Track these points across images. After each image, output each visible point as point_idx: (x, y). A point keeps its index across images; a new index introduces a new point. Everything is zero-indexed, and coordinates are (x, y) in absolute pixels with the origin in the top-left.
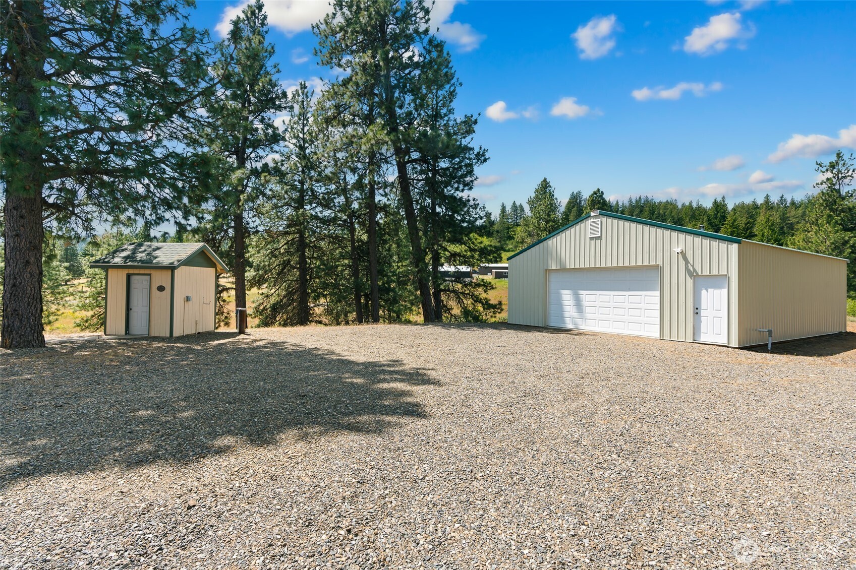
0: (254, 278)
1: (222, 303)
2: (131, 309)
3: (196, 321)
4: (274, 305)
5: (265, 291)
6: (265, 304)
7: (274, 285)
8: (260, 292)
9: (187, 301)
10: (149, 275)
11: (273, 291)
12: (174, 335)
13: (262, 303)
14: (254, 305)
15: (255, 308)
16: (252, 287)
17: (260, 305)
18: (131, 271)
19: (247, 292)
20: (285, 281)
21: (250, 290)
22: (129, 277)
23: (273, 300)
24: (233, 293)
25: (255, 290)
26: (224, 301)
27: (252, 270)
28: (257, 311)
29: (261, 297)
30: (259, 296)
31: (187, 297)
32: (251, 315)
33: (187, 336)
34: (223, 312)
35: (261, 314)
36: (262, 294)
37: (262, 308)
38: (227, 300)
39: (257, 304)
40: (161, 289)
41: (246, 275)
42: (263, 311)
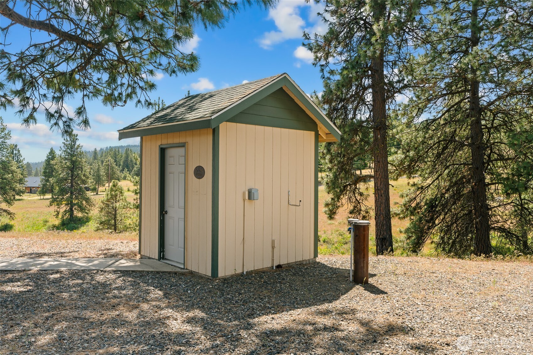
0: (402, 162)
1: (358, 198)
2: (166, 212)
3: (273, 242)
4: (432, 200)
5: (417, 180)
6: (418, 200)
7: (431, 173)
8: (411, 181)
9: (250, 198)
10: (183, 145)
11: (429, 181)
12: (221, 273)
13: (415, 198)
14: (403, 201)
15: (404, 205)
16: (399, 175)
17: (411, 201)
18: (165, 141)
19: (391, 182)
20: (447, 167)
21: (397, 179)
22: (163, 151)
23: (429, 194)
24: (372, 184)
25: (403, 180)
26: (361, 194)
27: (400, 152)
28: (407, 209)
29: (413, 189)
30: (410, 187)
31: (250, 192)
32: (399, 214)
33: (250, 273)
34: (361, 210)
35: (412, 214)
36: (414, 185)
37: (413, 205)
38: (365, 193)
39: (407, 199)
40: (199, 172)
41: (390, 159)
42: (415, 209)
